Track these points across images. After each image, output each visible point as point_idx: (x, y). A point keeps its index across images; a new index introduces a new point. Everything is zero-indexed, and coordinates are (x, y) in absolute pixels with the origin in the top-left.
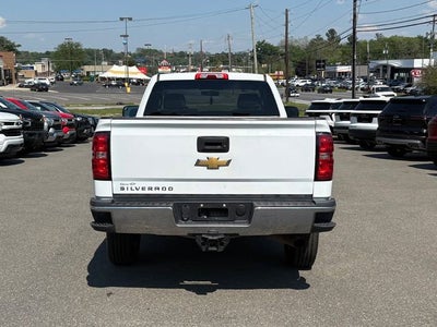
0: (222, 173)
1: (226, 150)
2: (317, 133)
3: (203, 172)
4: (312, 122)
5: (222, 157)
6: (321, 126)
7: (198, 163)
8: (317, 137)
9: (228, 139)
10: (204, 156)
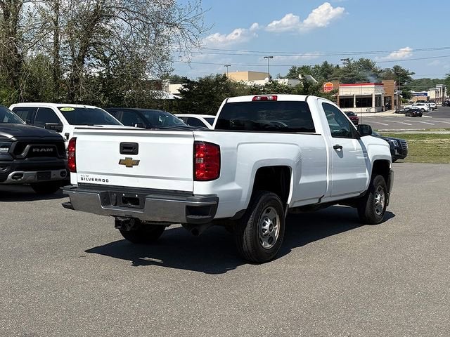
0: (134, 170)
1: (136, 153)
2: (195, 142)
3: (123, 169)
4: (190, 133)
5: (134, 157)
6: (198, 136)
7: (121, 162)
8: (195, 145)
9: (137, 144)
10: (124, 157)
